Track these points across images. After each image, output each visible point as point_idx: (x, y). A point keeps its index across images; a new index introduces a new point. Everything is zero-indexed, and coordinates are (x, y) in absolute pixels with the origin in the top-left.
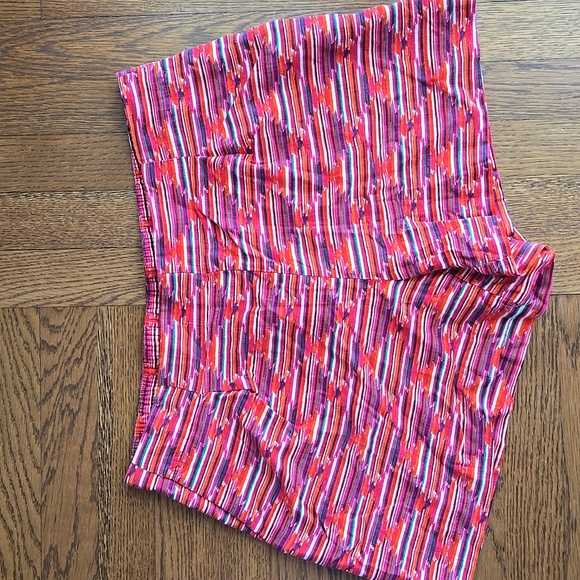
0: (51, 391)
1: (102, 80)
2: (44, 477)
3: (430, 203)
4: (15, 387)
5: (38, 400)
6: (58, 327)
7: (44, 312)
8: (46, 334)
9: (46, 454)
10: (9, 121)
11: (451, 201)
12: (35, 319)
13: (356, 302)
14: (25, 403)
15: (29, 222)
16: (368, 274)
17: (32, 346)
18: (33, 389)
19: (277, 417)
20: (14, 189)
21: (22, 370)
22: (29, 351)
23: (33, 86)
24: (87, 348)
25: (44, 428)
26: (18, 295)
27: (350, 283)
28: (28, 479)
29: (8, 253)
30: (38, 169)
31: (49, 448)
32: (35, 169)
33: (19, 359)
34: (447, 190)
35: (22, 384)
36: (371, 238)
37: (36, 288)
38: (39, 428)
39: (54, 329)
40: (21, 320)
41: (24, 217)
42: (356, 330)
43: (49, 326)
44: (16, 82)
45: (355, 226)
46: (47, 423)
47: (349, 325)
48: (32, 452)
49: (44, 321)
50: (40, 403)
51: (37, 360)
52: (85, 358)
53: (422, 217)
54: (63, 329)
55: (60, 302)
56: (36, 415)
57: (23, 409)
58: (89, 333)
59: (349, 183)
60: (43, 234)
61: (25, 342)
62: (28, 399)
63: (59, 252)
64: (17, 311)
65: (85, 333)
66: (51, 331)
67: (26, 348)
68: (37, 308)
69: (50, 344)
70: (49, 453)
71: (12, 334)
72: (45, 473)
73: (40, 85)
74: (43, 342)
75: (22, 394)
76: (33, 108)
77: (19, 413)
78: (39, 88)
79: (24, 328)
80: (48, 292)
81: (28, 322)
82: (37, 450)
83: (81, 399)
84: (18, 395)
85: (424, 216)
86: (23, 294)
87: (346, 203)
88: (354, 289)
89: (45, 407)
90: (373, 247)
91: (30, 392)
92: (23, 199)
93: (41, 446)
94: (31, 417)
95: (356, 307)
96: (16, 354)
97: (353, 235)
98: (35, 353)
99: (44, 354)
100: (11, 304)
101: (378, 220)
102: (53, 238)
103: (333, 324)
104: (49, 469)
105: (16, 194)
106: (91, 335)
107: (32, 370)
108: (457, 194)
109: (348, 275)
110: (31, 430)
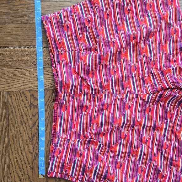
0: (35, 123)
1: (53, 2)
2: (33, 157)
3: (160, 64)
4: (21, 122)
5: (30, 127)
7: (32, 92)
8: (33, 101)
9: (34, 148)
10: (17, 18)
11: (168, 63)
12: (28, 95)
13: (133, 102)
14: (25, 128)
15: (25, 57)
16: (138, 92)
17: (27, 105)
18: (28, 122)
19: (103, 147)
20: (19, 45)
21: (24, 115)
22: (26, 108)
23: (25, 5)
24: (49, 106)
25: (33, 137)
26: (22, 86)
27: (131, 95)
28: (27, 158)
29: (17, 69)
30: (29, 37)
31: (35, 145)
32: (27, 37)
33: (22, 111)
34: (166, 59)
35: (24, 121)
36: (139, 78)
37: (28, 83)
38: (31, 137)
40: (23, 95)
41: (23, 55)
42: (134, 113)
43: (34, 98)
44: (19, 3)
45: (133, 73)
46: (34, 136)
47: (131, 111)
48: (28, 147)
49: (32, 96)
50: (31, 128)
51: (29, 111)
52: (48, 109)
53: (157, 69)
56: (30, 132)
57: (24, 130)
58: (50, 100)
59: (131, 57)
60: (31, 62)
61: (24, 104)
62: (26, 126)
64: (21, 92)
65: (48, 100)
66: (35, 100)
67: (25, 107)
68: (29, 91)
69: (35, 105)
70: (35, 147)
71: (19, 101)
72: (34, 155)
73: (28, 4)
74: (32, 104)
75: (24, 125)
76: (26, 13)
77: (23, 132)
78: (28, 5)
79: (24, 99)
80: (34, 84)
81: (26, 96)
82: (30, 146)
83: (47, 126)
84: (22, 125)
85: (158, 68)
86: (23, 85)
87: (130, 64)
88: (133, 98)
89: (33, 129)
90: (140, 81)
91: (27, 123)
92: (23, 49)
93: (32, 144)
94: (28, 133)
95: (133, 104)
96: (21, 109)
97: (132, 77)
98: (29, 108)
99: (32, 109)
100: (19, 89)
101: (142, 71)
102: (34, 64)
103: (124, 111)
104: (35, 153)
105: (20, 47)
106: (50, 101)
107: (27, 115)
108: (170, 61)
109: (131, 92)
110: (28, 138)
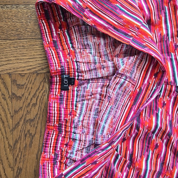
0: (19, 123)
2: (15, 173)
5: (11, 128)
6: (22, 85)
7: (13, 77)
8: (15, 90)
9: (16, 159)
12: (8, 80)
14: (3, 130)
15: (4, 23)
17: (7, 96)
18: (8, 122)
22: (5, 100)
24: (40, 97)
25: (15, 144)
28: (5, 175)
31: (18, 156)
35: (1, 119)
37: (9, 62)
38: (12, 144)
39: (20, 86)
42: (170, 113)
43: (17, 85)
46: (16, 142)
48: (7, 159)
49: (14, 81)
50: (12, 130)
51: (10, 105)
52: (38, 103)
54: (25, 87)
55: (23, 71)
56: (10, 137)
57: (2, 133)
58: (40, 89)
60: (13, 30)
61: (2, 94)
62: (5, 128)
63: (22, 41)
65: (38, 89)
66: (18, 87)
67: (3, 98)
68: (10, 74)
69: (18, 95)
70: (18, 159)
72: (16, 171)
74: (13, 94)
75: (1, 126)
80: (16, 65)
81: (4, 83)
82: (11, 157)
83: (37, 127)
86: (1, 66)
89: (15, 132)
91: (6, 123)
93: (13, 155)
94: (7, 138)
95: (170, 101)
98: (9, 100)
99: (14, 101)
102: (18, 33)
104: (18, 168)
106: (42, 90)
107: (7, 110)
110: (7, 146)
